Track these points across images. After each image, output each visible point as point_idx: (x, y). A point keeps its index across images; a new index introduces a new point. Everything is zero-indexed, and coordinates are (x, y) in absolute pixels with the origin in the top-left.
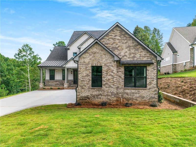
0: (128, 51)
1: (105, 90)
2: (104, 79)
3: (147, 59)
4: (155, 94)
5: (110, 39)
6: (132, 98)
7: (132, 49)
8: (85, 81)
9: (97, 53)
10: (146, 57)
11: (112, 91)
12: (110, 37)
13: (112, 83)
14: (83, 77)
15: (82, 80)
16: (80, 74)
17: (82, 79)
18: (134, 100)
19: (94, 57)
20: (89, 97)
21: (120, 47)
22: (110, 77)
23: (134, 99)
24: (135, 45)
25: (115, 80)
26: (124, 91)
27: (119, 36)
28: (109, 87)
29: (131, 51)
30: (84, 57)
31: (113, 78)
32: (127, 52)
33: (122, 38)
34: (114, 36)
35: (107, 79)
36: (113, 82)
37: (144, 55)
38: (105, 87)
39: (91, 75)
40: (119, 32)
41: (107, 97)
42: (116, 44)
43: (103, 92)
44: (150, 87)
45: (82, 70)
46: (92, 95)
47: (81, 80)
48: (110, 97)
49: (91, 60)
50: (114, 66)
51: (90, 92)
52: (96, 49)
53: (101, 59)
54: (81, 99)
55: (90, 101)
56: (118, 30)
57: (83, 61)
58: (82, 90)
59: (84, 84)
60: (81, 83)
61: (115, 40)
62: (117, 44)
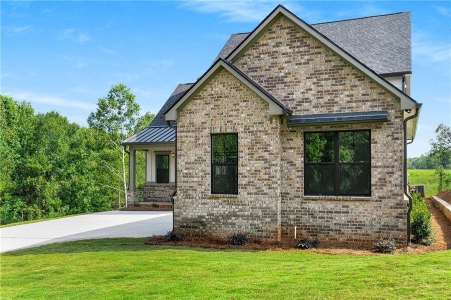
0: (313, 87)
1: (247, 202)
2: (244, 171)
3: (371, 106)
4: (397, 217)
5: (262, 56)
6: (326, 227)
7: (326, 79)
8: (193, 177)
9: (223, 96)
10: (368, 101)
11: (265, 205)
12: (261, 48)
13: (265, 182)
14: (188, 166)
15: (186, 174)
16: (182, 158)
17: (185, 171)
18: (331, 232)
19: (217, 107)
20: (204, 220)
21: (291, 75)
22: (259, 165)
23: (332, 230)
24: (334, 66)
25: (272, 174)
26: (304, 206)
27: (287, 45)
28: (256, 194)
29: (322, 86)
30: (192, 110)
31: (269, 168)
32: (311, 90)
33: (297, 50)
34: (274, 47)
35: (253, 171)
36: (269, 180)
37: (363, 95)
38: (246, 193)
39: (208, 158)
40: (288, 34)
41: (250, 222)
42: (279, 69)
43: (240, 207)
44: (381, 195)
45: (186, 144)
46: (212, 215)
47: (183, 174)
48: (259, 222)
49: (209, 117)
50: (269, 131)
51: (206, 206)
52: (221, 86)
53: (235, 113)
54: (185, 224)
55: (206, 231)
56: (284, 28)
57: (188, 121)
58: (187, 200)
59: (191, 185)
60: (184, 182)
61: (276, 58)
62: (283, 68)
